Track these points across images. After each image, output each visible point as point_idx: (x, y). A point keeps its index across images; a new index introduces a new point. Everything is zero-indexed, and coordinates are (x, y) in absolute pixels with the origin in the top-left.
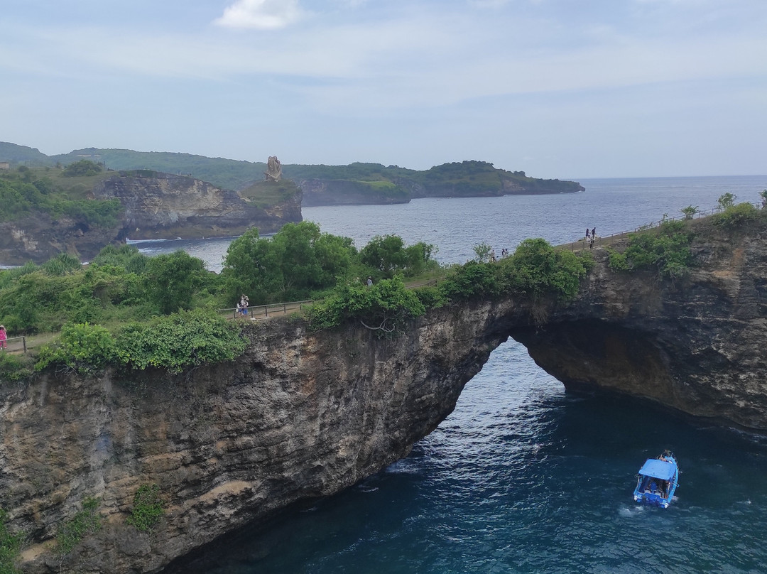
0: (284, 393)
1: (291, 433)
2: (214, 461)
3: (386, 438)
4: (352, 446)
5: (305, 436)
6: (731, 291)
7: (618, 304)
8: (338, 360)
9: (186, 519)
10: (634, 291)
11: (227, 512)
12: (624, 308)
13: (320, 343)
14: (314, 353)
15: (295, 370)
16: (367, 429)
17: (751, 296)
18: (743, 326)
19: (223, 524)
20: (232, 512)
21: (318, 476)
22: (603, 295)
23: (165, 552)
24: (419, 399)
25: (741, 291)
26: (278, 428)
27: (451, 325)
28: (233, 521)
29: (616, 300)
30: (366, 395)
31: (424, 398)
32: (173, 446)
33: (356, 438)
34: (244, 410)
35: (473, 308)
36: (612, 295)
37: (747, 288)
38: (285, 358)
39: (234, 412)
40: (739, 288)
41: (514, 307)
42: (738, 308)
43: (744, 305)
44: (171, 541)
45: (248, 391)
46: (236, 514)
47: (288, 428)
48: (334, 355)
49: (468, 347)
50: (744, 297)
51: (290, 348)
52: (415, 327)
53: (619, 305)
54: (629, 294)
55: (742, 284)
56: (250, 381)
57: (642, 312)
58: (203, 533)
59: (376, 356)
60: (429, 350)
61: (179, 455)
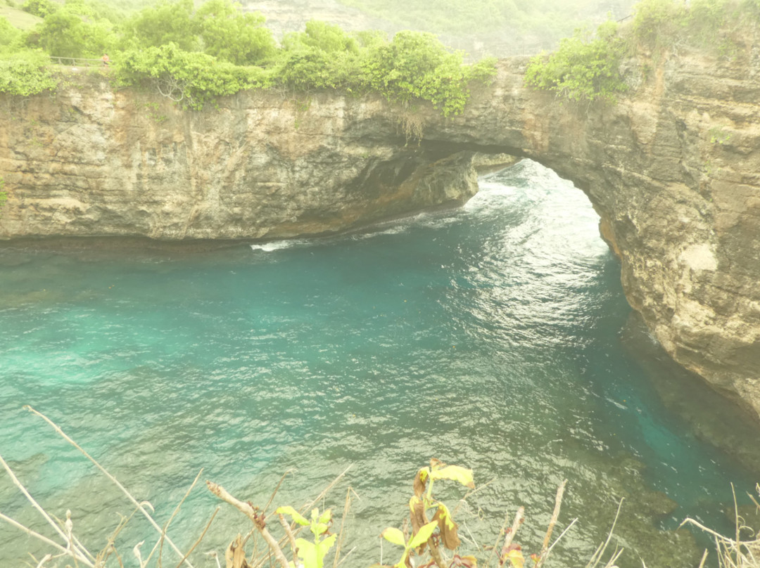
0: (101, 138)
1: (110, 173)
2: (47, 176)
3: (222, 211)
4: (179, 204)
5: (124, 180)
6: (641, 134)
7: (536, 133)
8: (144, 118)
9: (24, 211)
10: (553, 117)
11: (65, 219)
12: (542, 140)
13: (128, 100)
14: (123, 109)
15: (107, 120)
16: (197, 195)
17: (670, 146)
18: (655, 190)
19: (60, 227)
20: (69, 221)
21: (147, 219)
22: (518, 118)
23: (6, 227)
24: (262, 184)
25: (657, 136)
26: (98, 166)
27: (293, 114)
28: (68, 227)
29: (534, 127)
30: (190, 161)
31: (270, 184)
32: (13, 154)
33: (185, 199)
34: (69, 143)
35: (322, 102)
36: (531, 120)
37: (665, 133)
38: (99, 108)
39: (63, 143)
40: (654, 130)
41: (383, 111)
42: (653, 160)
43: (660, 158)
44: (12, 222)
45: (74, 129)
46: (73, 223)
47: (106, 168)
48: (141, 114)
49: (313, 142)
50: (662, 145)
51: (103, 99)
52: (240, 107)
53: (538, 134)
54: (547, 121)
55: (659, 125)
56: (76, 121)
57: (565, 150)
58: (40, 226)
59: (192, 126)
60: (262, 136)
61: (18, 163)
